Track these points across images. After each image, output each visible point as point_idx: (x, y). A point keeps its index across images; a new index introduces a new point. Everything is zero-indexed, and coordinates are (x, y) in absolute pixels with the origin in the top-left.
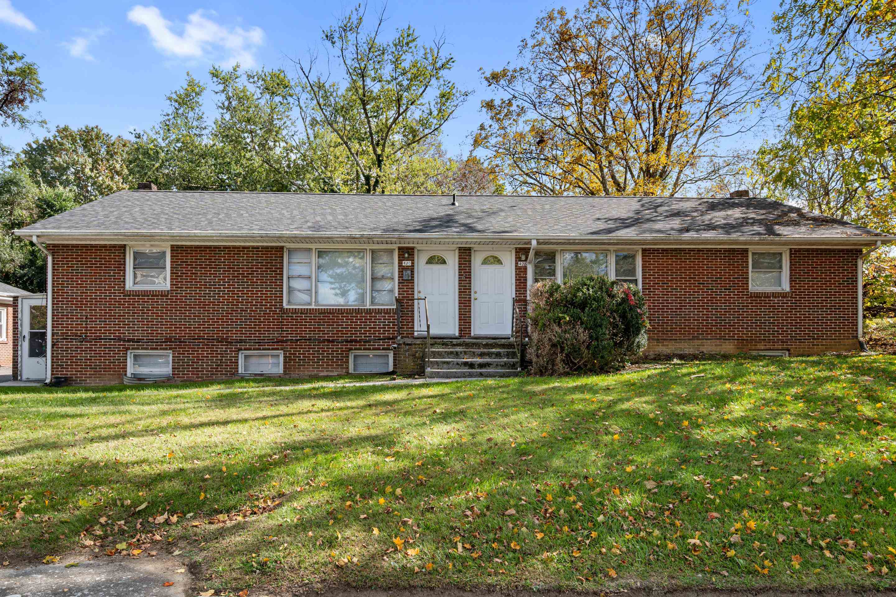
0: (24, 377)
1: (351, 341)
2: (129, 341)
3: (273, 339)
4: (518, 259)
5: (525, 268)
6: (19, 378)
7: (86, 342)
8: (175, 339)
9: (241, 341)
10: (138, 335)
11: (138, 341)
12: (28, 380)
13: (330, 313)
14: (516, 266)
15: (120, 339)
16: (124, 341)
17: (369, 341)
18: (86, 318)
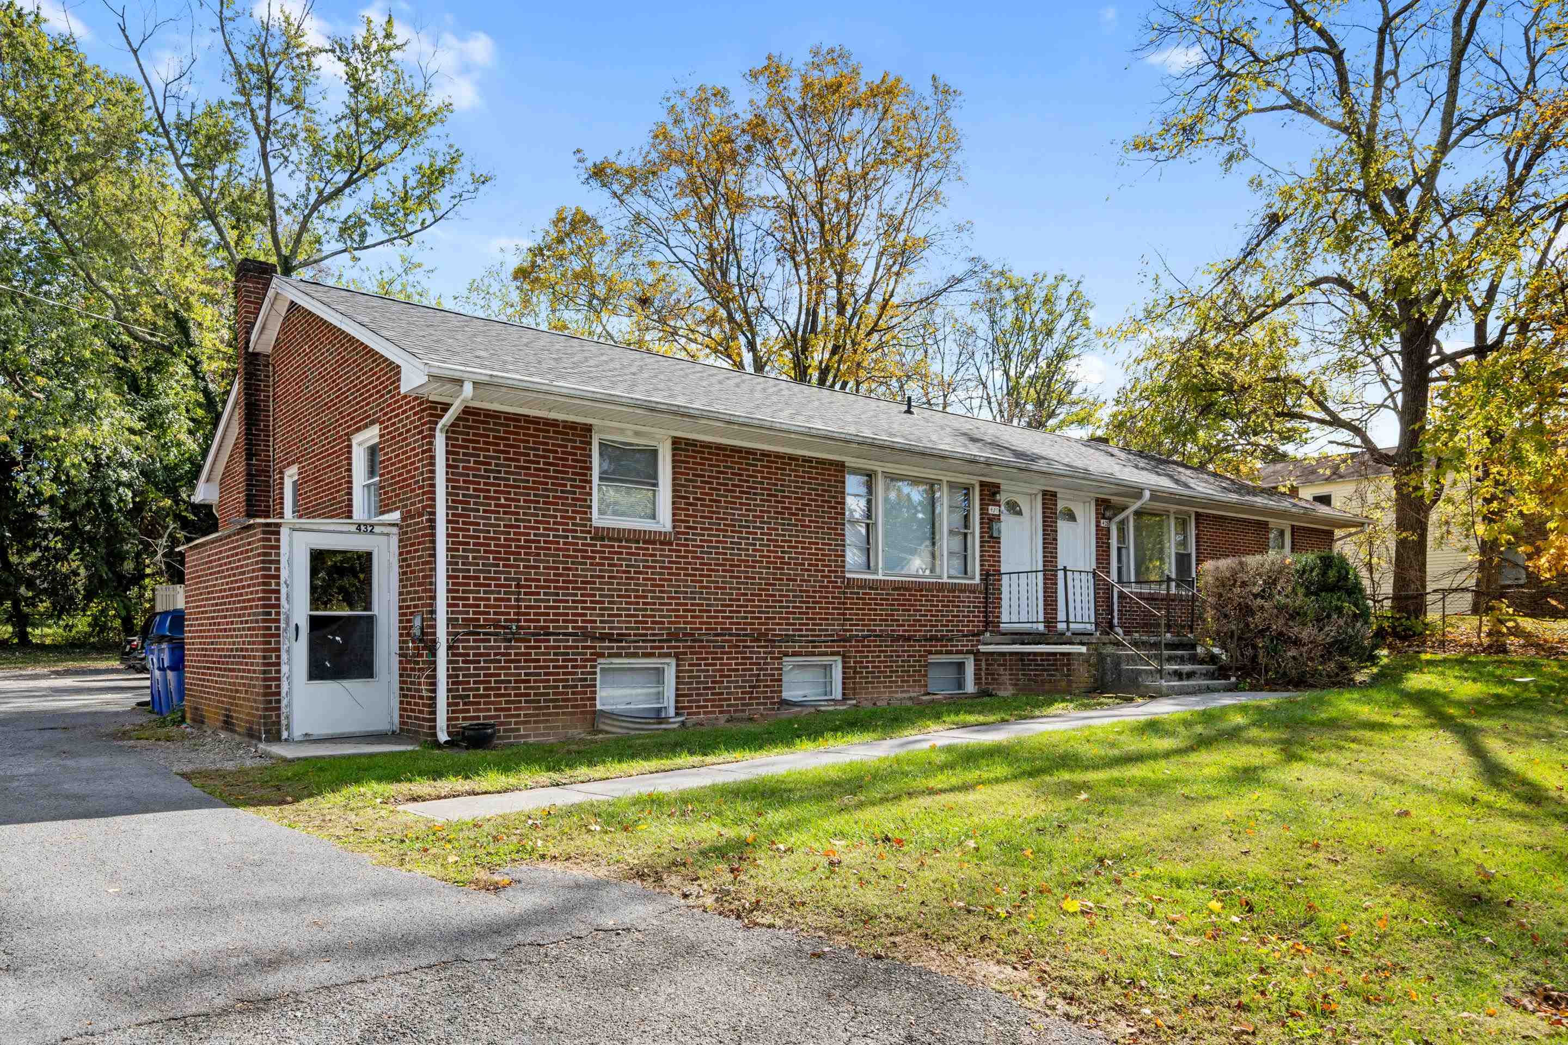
0: (297, 733)
1: (932, 638)
2: (603, 637)
3: (832, 635)
4: (1100, 516)
5: (1108, 530)
6: (285, 735)
7: (517, 640)
8: (684, 635)
9: (788, 638)
10: (619, 626)
11: (620, 638)
12: (309, 739)
13: (906, 589)
14: (1097, 526)
15: (586, 635)
16: (594, 638)
17: (951, 640)
18: (518, 586)
